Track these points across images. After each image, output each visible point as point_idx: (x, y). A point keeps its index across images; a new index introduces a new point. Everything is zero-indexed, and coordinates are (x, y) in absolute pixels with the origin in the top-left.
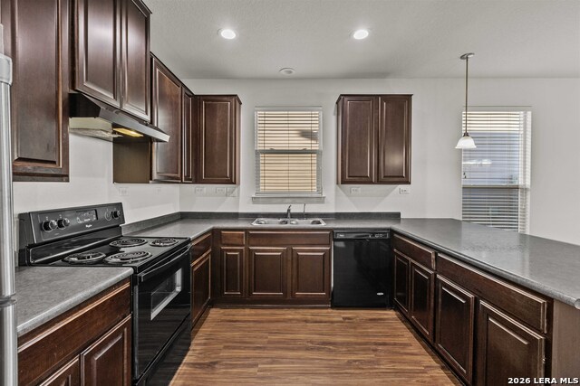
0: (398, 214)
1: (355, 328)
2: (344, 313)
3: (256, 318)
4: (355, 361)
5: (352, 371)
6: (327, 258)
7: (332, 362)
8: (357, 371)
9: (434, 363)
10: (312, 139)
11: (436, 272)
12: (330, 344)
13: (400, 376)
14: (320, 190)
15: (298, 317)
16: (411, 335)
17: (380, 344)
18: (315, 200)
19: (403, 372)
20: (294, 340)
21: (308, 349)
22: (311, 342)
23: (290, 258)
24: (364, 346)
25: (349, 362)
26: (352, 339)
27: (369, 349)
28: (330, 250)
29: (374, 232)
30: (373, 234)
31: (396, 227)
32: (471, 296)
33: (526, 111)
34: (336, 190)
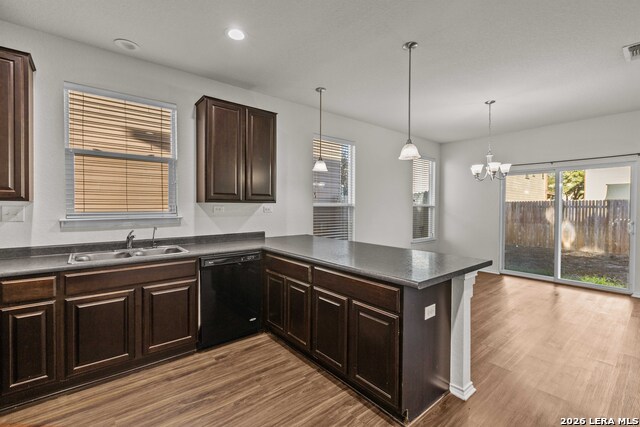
0: (263, 234)
1: (232, 365)
2: (215, 353)
3: (84, 404)
4: (242, 400)
5: (241, 412)
6: (192, 292)
7: (218, 413)
8: (248, 409)
9: (312, 370)
10: (162, 148)
11: (313, 284)
12: (208, 393)
13: (289, 395)
14: (173, 210)
15: (156, 378)
16: (286, 351)
17: (263, 371)
18: (168, 222)
19: (290, 389)
20: (159, 409)
21: (181, 412)
22: (184, 401)
23: (139, 302)
24: (248, 381)
25: (236, 404)
26: (232, 378)
27: (252, 381)
28: (197, 281)
29: (246, 253)
30: (246, 256)
31: (267, 246)
32: (345, 298)
33: (352, 145)
34: (196, 209)
